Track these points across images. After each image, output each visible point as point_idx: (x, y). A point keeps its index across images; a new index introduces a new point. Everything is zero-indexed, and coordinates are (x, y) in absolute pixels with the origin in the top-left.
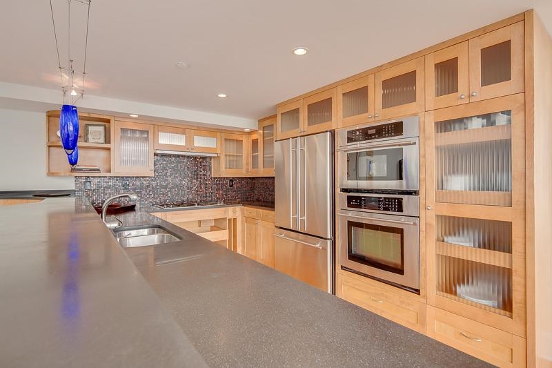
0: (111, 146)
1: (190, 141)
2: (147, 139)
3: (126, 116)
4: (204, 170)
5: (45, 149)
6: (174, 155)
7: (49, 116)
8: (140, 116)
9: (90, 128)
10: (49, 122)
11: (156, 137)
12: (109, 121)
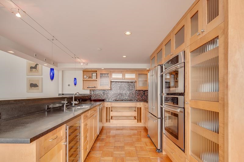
0: (97, 79)
1: (124, 76)
2: (108, 76)
3: (100, 69)
4: (132, 87)
5: (82, 81)
6: (120, 82)
7: (83, 72)
8: (104, 68)
9: (93, 74)
10: (83, 73)
11: (111, 75)
12: (97, 71)
